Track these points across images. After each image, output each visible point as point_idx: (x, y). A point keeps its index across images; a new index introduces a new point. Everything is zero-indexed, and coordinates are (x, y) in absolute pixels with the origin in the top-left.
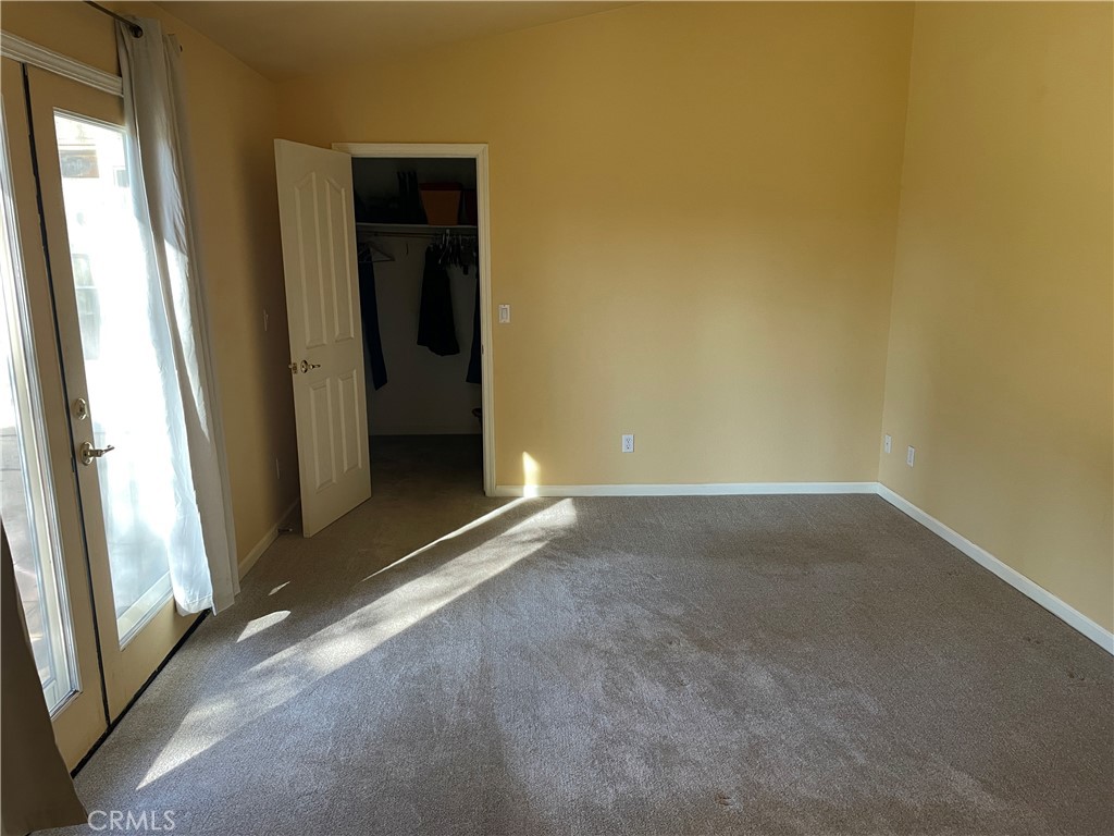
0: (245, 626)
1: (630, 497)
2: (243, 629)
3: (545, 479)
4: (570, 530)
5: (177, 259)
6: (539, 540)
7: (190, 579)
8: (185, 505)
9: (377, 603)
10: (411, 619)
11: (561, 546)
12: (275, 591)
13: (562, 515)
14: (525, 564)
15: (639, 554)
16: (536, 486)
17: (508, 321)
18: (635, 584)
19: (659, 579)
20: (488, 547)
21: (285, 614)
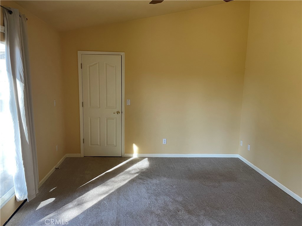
0: (39, 204)
1: (165, 158)
2: (39, 205)
3: (140, 152)
4: (147, 169)
5: (20, 85)
6: (137, 173)
7: (20, 190)
8: (19, 165)
9: (84, 196)
10: (95, 202)
11: (144, 175)
12: (51, 190)
13: (144, 164)
14: (132, 181)
15: (168, 178)
16: (137, 154)
17: (130, 104)
18: (167, 189)
19: (174, 187)
20: (121, 175)
21: (53, 199)
